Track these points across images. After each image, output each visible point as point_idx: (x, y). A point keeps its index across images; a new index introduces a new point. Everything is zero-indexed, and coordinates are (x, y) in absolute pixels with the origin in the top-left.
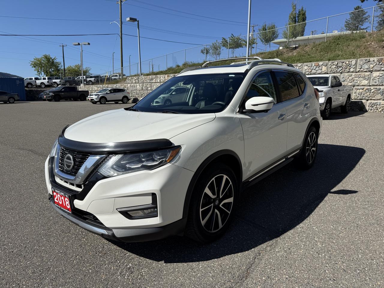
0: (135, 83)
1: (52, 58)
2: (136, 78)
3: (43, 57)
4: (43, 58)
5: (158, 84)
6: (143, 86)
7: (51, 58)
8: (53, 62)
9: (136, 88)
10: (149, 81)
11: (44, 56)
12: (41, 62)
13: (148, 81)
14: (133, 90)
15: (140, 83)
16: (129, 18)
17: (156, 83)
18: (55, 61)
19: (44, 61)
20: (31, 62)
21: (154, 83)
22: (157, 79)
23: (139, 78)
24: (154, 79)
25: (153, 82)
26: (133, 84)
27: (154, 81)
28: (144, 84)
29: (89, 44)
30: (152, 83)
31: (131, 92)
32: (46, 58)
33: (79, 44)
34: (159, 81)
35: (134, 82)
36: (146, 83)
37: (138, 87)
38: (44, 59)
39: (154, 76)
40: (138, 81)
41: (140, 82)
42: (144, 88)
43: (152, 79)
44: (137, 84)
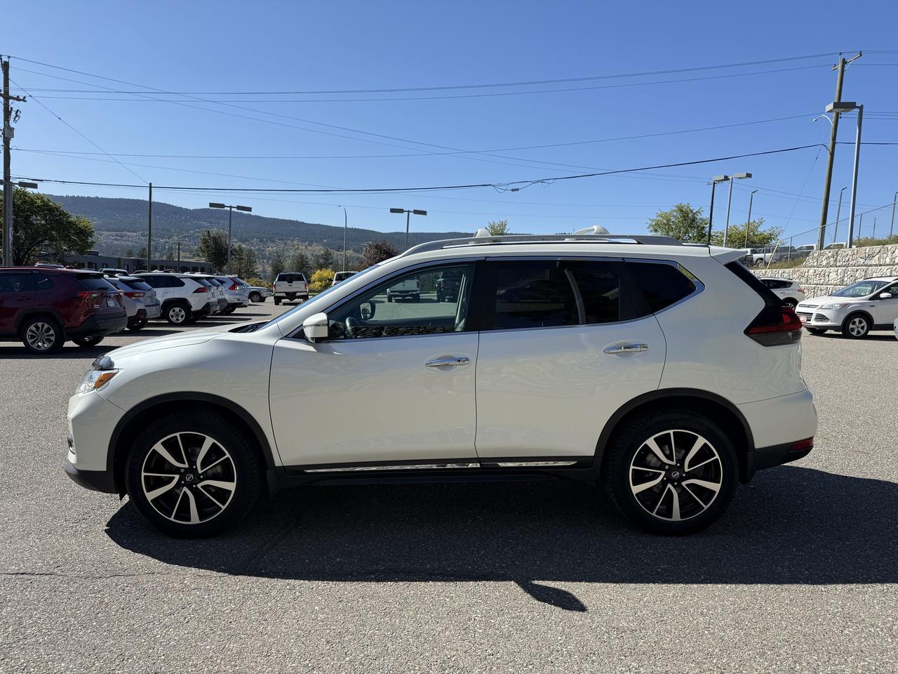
0: (828, 265)
1: (694, 211)
2: (829, 254)
3: (675, 209)
4: (675, 211)
5: (887, 267)
6: (846, 275)
7: (692, 211)
8: (694, 220)
9: (827, 277)
10: (862, 261)
11: (676, 207)
12: (668, 220)
13: (860, 259)
14: (820, 284)
15: (840, 266)
16: (832, 104)
17: (881, 265)
18: (699, 217)
19: (676, 218)
20: (650, 222)
21: (876, 265)
22: (885, 255)
23: (837, 253)
24: (877, 256)
25: (873, 262)
26: (820, 270)
27: (875, 261)
28: (850, 268)
29: (749, 175)
30: (871, 265)
31: (814, 288)
32: (682, 211)
33: (726, 178)
34: (888, 261)
35: (824, 263)
36: (854, 266)
37: (833, 275)
38: (675, 214)
39: (877, 248)
40: (836, 260)
41: (838, 264)
42: (846, 279)
43: (871, 256)
44: (832, 269)
